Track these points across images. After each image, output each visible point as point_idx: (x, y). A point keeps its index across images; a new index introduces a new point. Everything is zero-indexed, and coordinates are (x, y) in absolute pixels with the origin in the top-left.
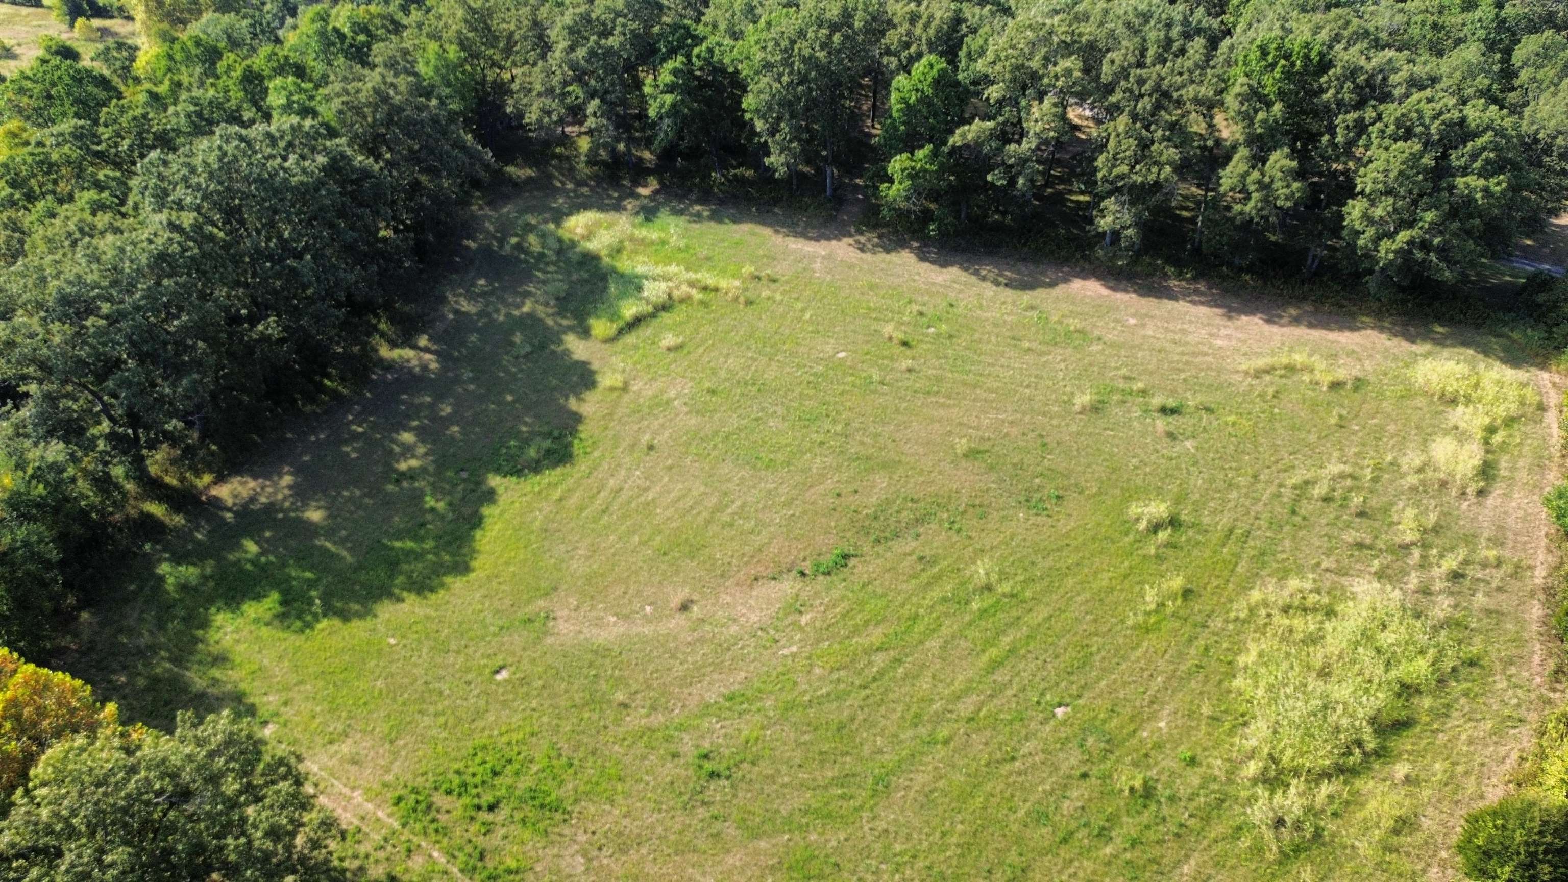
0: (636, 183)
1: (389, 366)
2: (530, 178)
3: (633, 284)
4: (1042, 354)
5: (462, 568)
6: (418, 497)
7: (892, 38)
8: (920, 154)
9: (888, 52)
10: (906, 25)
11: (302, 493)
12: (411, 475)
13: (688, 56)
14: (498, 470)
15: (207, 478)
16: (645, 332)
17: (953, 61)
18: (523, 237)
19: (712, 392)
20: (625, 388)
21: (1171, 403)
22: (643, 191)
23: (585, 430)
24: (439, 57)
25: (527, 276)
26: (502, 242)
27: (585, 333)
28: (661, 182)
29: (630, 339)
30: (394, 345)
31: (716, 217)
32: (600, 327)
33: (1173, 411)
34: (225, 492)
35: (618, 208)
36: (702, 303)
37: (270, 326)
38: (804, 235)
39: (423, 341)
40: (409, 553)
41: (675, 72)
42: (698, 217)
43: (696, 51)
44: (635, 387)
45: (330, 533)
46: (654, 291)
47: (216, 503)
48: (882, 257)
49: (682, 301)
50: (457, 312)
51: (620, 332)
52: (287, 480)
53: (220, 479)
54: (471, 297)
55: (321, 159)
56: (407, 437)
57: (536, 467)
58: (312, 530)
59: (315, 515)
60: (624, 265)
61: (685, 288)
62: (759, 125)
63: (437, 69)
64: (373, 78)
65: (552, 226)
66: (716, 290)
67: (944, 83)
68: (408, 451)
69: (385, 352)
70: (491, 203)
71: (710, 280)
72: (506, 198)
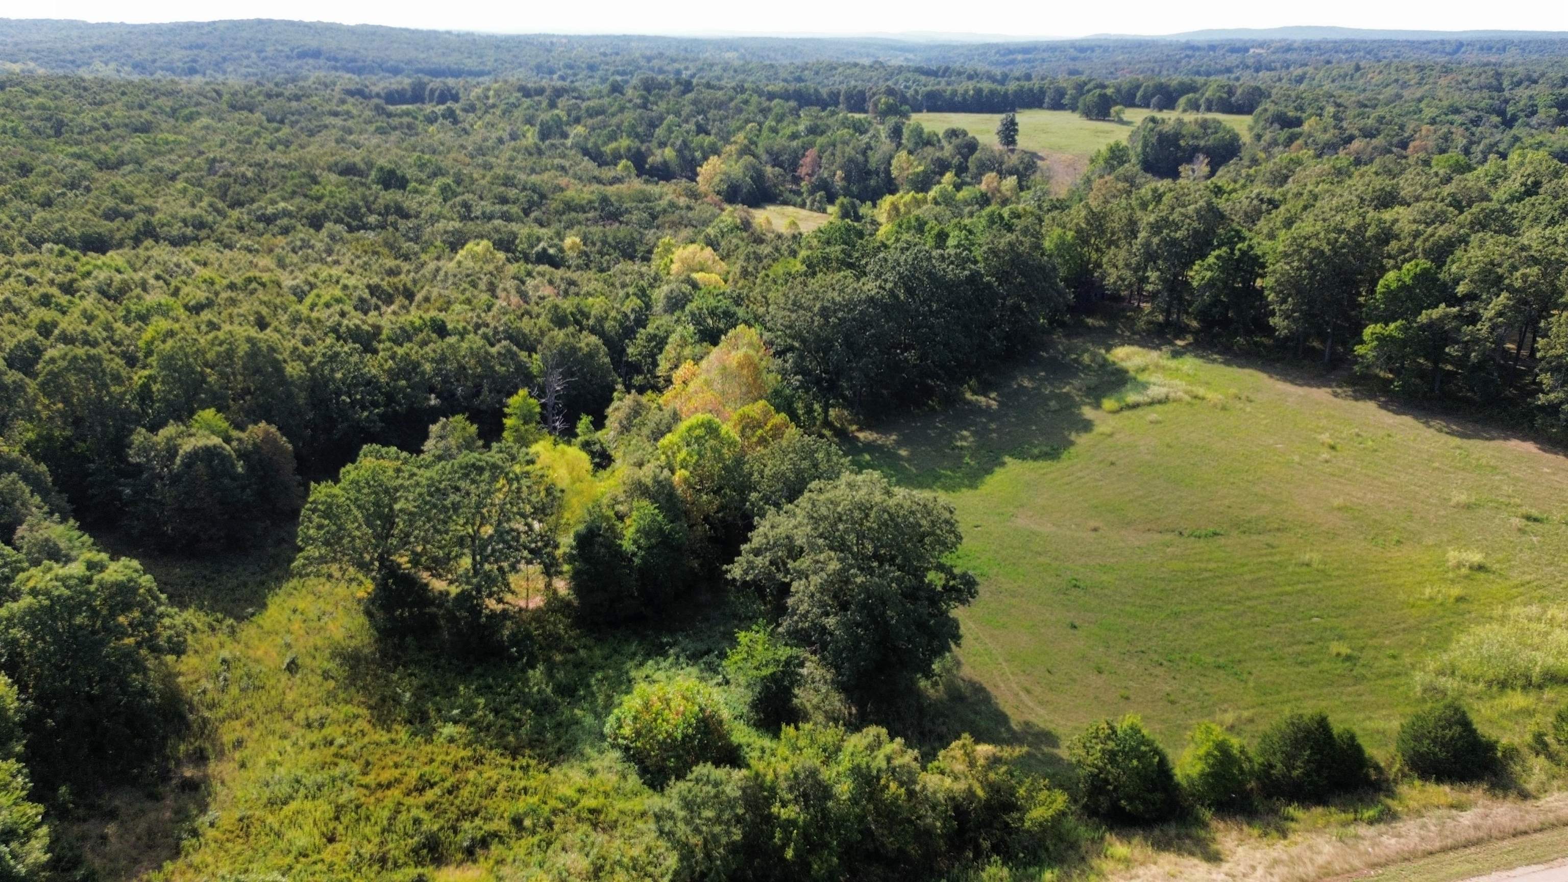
0: (1177, 337)
1: (969, 403)
2: (1101, 327)
3: (1145, 386)
4: (1447, 472)
5: (973, 486)
6: (961, 457)
7: (1394, 246)
8: (1392, 326)
9: (1390, 256)
10: (1410, 239)
11: (899, 444)
12: (962, 448)
13: (1232, 250)
14: (1012, 456)
15: (854, 427)
16: (1139, 412)
17: (1439, 267)
18: (1080, 355)
19: (1169, 446)
20: (1111, 435)
21: (1535, 512)
22: (1179, 343)
23: (1072, 450)
24: (1060, 237)
25: (1075, 375)
26: (1064, 356)
27: (1097, 406)
28: (1196, 340)
29: (1126, 413)
30: (975, 393)
31: (1227, 363)
32: (1109, 404)
33: (1536, 520)
34: (861, 435)
35: (1157, 347)
36: (1188, 403)
37: (911, 356)
38: (1293, 382)
39: (993, 395)
40: (946, 476)
41: (1218, 257)
42: (1214, 361)
43: (1239, 246)
44: (1117, 436)
45: (908, 460)
46: (1155, 392)
47: (857, 438)
48: (1350, 404)
49: (1175, 401)
50: (1020, 385)
51: (1121, 409)
52: (894, 437)
53: (860, 430)
54: (1031, 379)
55: (967, 273)
56: (965, 433)
57: (1035, 458)
58: (901, 458)
59: (903, 453)
60: (1142, 378)
61: (1180, 394)
62: (1271, 297)
63: (1056, 245)
64: (1010, 237)
65: (1103, 351)
66: (1203, 399)
67: (1425, 278)
68: (964, 438)
69: (969, 396)
70: (1066, 336)
71: (1201, 391)
72: (1078, 335)
